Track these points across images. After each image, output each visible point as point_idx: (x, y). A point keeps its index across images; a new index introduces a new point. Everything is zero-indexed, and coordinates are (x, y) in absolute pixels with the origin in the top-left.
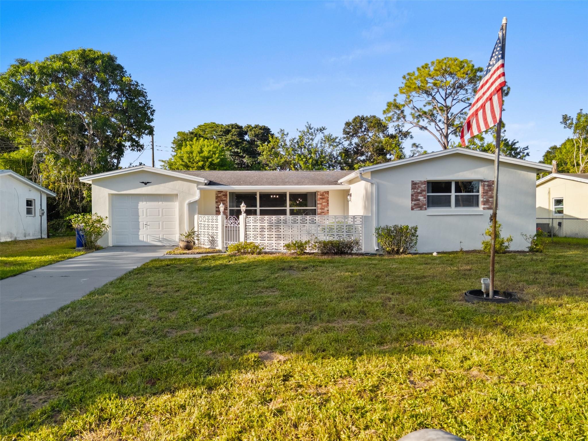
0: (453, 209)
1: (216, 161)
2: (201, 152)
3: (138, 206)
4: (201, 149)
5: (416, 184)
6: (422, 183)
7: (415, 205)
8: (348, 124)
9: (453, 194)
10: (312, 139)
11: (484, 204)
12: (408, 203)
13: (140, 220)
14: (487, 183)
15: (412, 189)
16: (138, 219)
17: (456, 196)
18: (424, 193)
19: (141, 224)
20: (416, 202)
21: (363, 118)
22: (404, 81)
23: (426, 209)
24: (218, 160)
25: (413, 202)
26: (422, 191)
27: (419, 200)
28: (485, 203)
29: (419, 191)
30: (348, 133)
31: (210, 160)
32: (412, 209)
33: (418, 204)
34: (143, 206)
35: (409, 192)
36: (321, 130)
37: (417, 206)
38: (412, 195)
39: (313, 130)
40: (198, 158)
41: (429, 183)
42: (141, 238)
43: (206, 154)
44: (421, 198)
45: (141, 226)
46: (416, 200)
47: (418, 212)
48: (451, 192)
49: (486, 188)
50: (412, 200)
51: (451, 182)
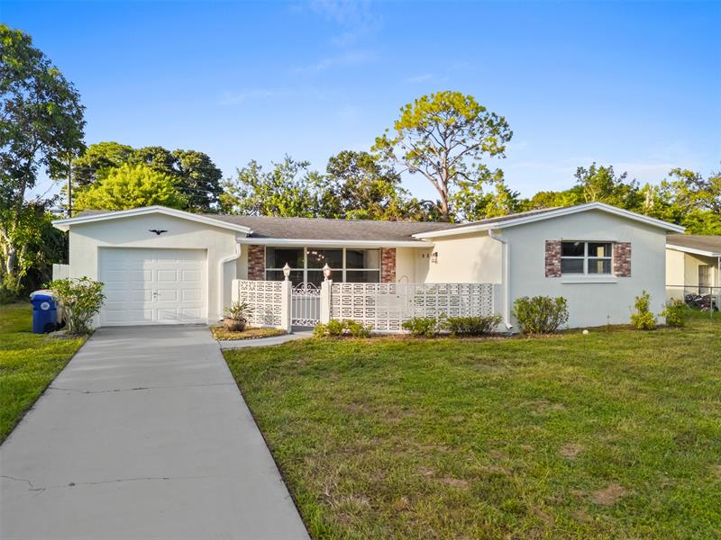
0: (586, 276)
1: (163, 198)
2: (139, 184)
3: (142, 265)
4: (139, 180)
5: (550, 244)
6: (557, 244)
7: (549, 270)
9: (586, 258)
10: (292, 177)
11: (618, 271)
12: (543, 270)
13: (145, 287)
14: (620, 246)
15: (546, 251)
16: (143, 285)
17: (589, 260)
18: (559, 256)
19: (147, 292)
20: (550, 267)
21: (351, 155)
22: (402, 114)
23: (560, 276)
24: (167, 196)
25: (548, 267)
26: (557, 253)
27: (553, 264)
28: (617, 269)
29: (553, 253)
30: (333, 172)
31: (154, 196)
32: (547, 276)
33: (552, 270)
34: (150, 265)
35: (544, 254)
36: (303, 165)
37: (551, 272)
38: (546, 259)
39: (293, 164)
40: (136, 193)
41: (562, 243)
42: (147, 316)
43: (147, 186)
44: (555, 262)
45: (147, 297)
46: (550, 265)
47: (552, 279)
48: (584, 255)
49: (620, 251)
50: (546, 265)
51: (583, 244)
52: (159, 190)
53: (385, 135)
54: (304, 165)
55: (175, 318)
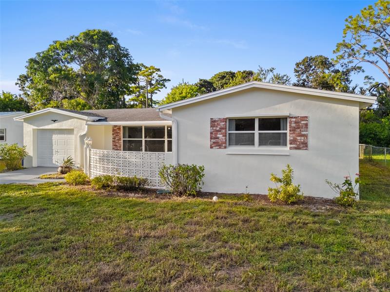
0: (256, 149)
3: (52, 137)
5: (215, 121)
6: (225, 120)
7: (214, 143)
8: (298, 65)
9: (257, 132)
11: (291, 144)
12: (208, 142)
13: (53, 148)
14: (294, 120)
15: (211, 127)
16: (52, 147)
17: (260, 134)
18: (225, 131)
19: (54, 151)
20: (214, 141)
23: (225, 147)
25: (213, 141)
26: (221, 128)
27: (218, 138)
28: (293, 142)
29: (218, 129)
32: (211, 147)
33: (218, 143)
34: (55, 137)
35: (208, 129)
37: (216, 144)
38: (211, 133)
41: (231, 120)
42: (54, 162)
44: (220, 136)
45: (54, 153)
46: (215, 138)
47: (216, 150)
48: (254, 130)
49: (293, 125)
50: (211, 138)
51: (254, 119)
53: (344, 41)
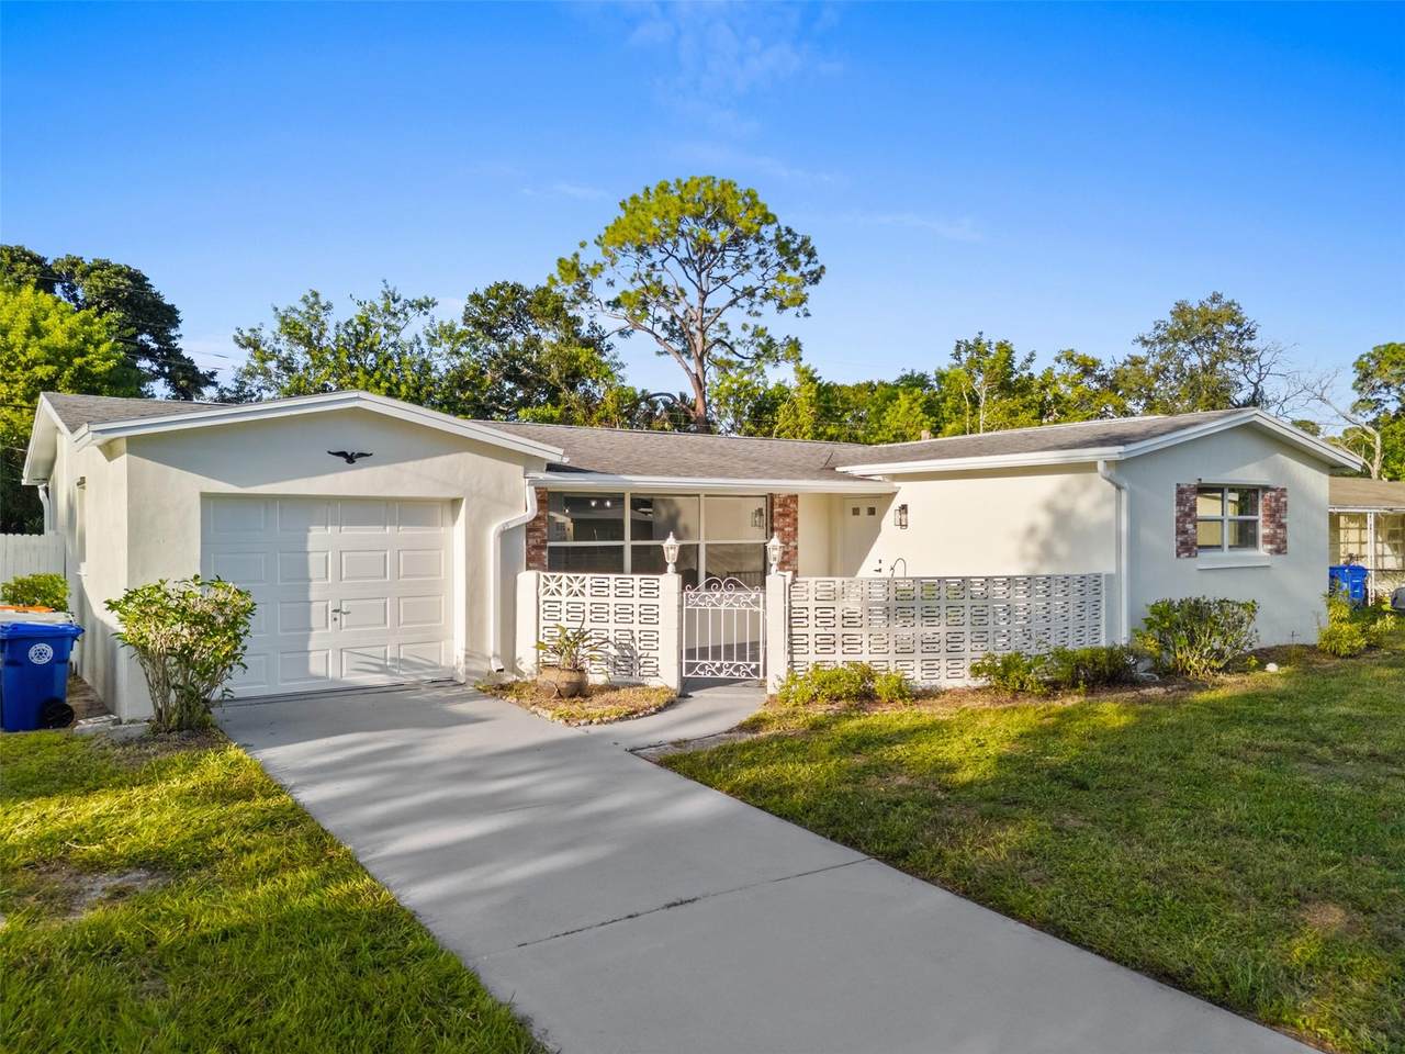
0: (1226, 556)
5: (1183, 491)
6: (1191, 490)
7: (1180, 543)
9: (1226, 518)
11: (1269, 543)
12: (1173, 543)
13: (313, 595)
15: (1178, 504)
16: (306, 589)
17: (1230, 521)
18: (1194, 515)
19: (317, 610)
20: (1182, 538)
21: (516, 291)
22: (620, 214)
23: (1197, 554)
25: (1179, 538)
26: (1192, 509)
27: (1188, 531)
28: (1270, 539)
29: (1187, 509)
30: (478, 325)
31: (78, 361)
32: (1178, 555)
33: (1186, 542)
34: (322, 539)
35: (1173, 511)
37: (1185, 546)
38: (1178, 521)
39: (399, 304)
42: (316, 666)
44: (1190, 527)
45: (316, 619)
46: (1184, 532)
47: (1185, 561)
49: (1273, 505)
50: (1177, 534)
51: (1221, 490)
52: (91, 348)
53: (576, 255)
54: (423, 305)
55: (384, 670)
